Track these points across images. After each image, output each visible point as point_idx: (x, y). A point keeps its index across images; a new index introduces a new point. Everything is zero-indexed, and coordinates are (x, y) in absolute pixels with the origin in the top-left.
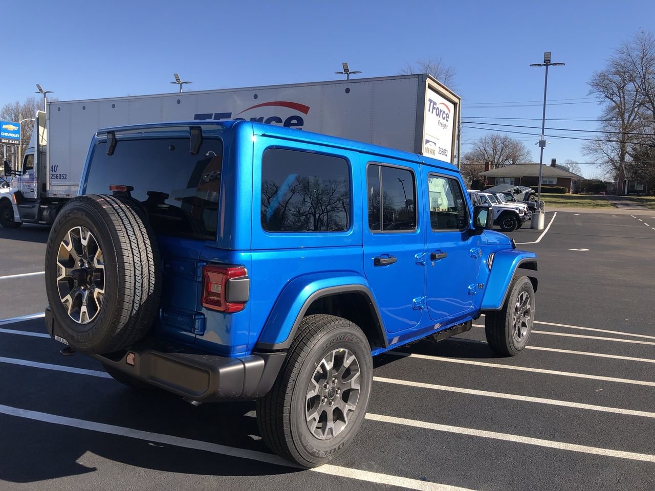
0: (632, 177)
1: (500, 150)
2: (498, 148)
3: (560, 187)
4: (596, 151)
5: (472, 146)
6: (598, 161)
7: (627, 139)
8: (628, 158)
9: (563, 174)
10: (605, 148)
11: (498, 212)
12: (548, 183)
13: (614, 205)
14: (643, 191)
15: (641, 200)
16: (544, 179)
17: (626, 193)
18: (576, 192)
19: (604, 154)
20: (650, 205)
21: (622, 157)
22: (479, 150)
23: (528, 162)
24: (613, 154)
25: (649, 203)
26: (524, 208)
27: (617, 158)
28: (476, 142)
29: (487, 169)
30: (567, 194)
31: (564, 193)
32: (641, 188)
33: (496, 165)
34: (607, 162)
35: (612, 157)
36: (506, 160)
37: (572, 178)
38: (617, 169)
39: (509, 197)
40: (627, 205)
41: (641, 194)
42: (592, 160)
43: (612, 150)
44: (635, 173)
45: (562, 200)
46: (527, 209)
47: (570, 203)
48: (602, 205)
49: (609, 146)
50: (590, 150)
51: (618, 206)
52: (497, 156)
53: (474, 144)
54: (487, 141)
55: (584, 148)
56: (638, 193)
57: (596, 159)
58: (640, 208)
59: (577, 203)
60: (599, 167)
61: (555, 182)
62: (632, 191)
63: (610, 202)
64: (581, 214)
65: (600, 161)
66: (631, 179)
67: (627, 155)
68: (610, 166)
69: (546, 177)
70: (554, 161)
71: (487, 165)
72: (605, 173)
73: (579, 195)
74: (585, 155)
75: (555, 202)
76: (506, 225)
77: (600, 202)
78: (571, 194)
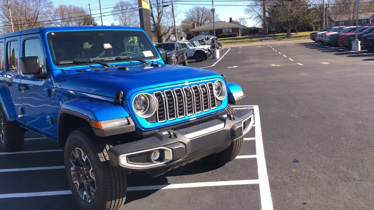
0: (269, 24)
1: (202, 15)
2: (200, 14)
3: (234, 33)
4: (251, 11)
5: (185, 15)
6: (253, 17)
7: (266, 3)
8: (267, 14)
9: (236, 26)
10: (256, 9)
11: (193, 51)
12: (227, 32)
13: (261, 40)
14: (275, 31)
15: (274, 36)
16: (225, 30)
17: (267, 33)
18: (242, 35)
19: (255, 13)
20: (278, 38)
21: (264, 14)
22: (190, 16)
23: (218, 21)
24: (260, 12)
25: (278, 37)
26: (209, 47)
27: (262, 14)
28: (187, 12)
29: (194, 27)
30: (238, 37)
31: (236, 36)
32: (274, 29)
33: (200, 24)
34: (258, 17)
35: (259, 14)
36: (205, 21)
37: (240, 28)
38: (263, 20)
39: (202, 42)
40: (267, 39)
41: (274, 33)
42: (250, 17)
43: (258, 10)
44: (270, 22)
45: (235, 41)
46: (210, 48)
47: (239, 42)
48: (254, 41)
49: (257, 8)
50: (248, 11)
51: (263, 41)
52: (200, 19)
53: (187, 13)
54: (194, 10)
55: (245, 10)
56: (273, 32)
57: (252, 16)
58: (273, 40)
59: (242, 41)
60: (254, 20)
61: (231, 31)
62: (270, 32)
63: (259, 39)
64: (243, 47)
65: (254, 16)
66: (268, 25)
67: (266, 12)
68: (260, 19)
69: (226, 29)
70: (231, 19)
71: (194, 25)
72: (257, 23)
73: (244, 37)
74: (246, 14)
75: (231, 42)
76: (198, 58)
77: (254, 39)
78: (240, 37)
